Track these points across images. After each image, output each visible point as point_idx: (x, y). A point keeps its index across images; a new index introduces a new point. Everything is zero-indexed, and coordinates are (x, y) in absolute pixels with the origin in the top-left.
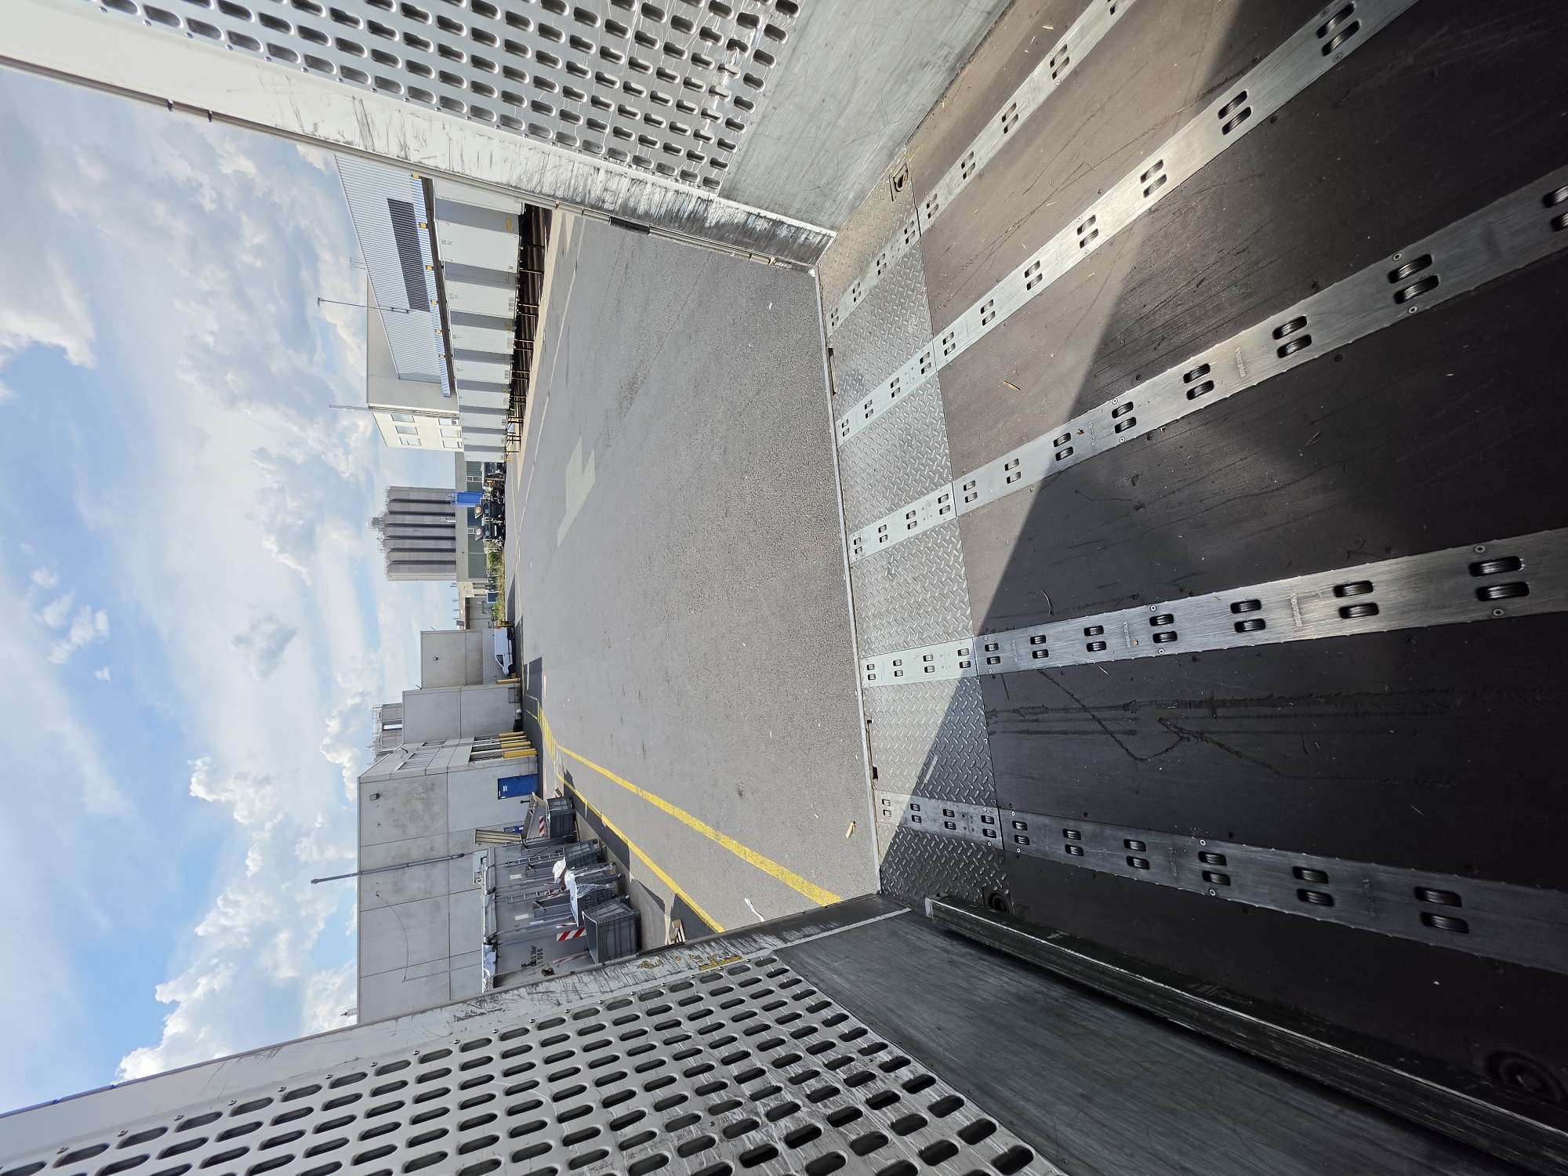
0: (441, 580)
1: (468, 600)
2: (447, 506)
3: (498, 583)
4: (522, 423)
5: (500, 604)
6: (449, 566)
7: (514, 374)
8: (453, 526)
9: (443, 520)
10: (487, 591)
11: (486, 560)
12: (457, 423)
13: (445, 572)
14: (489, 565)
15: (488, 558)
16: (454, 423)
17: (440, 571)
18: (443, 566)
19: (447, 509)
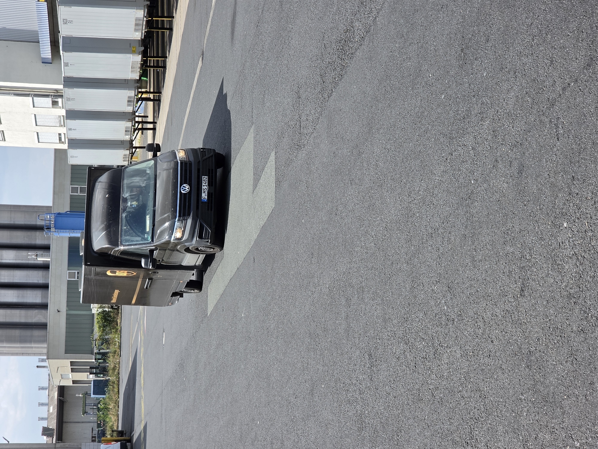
0: (23, 354)
1: (62, 390)
2: (38, 234)
3: (110, 364)
4: (159, 100)
5: (110, 399)
6: (37, 333)
7: (149, 24)
8: (45, 267)
9: (31, 257)
10: (92, 377)
11: (93, 325)
12: (60, 104)
13: (30, 342)
14: (97, 332)
15: (96, 321)
16: (55, 103)
17: (22, 340)
18: (27, 333)
19: (38, 238)
